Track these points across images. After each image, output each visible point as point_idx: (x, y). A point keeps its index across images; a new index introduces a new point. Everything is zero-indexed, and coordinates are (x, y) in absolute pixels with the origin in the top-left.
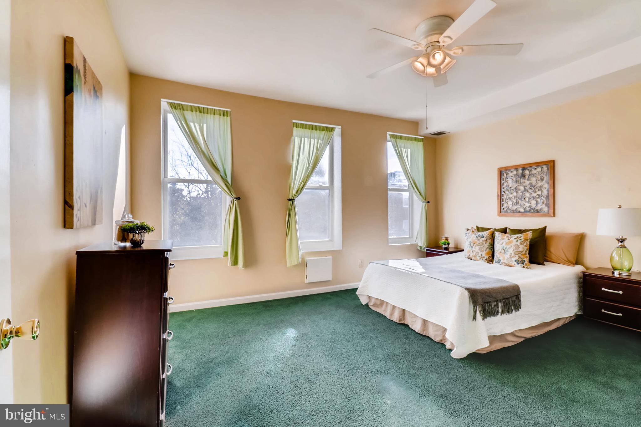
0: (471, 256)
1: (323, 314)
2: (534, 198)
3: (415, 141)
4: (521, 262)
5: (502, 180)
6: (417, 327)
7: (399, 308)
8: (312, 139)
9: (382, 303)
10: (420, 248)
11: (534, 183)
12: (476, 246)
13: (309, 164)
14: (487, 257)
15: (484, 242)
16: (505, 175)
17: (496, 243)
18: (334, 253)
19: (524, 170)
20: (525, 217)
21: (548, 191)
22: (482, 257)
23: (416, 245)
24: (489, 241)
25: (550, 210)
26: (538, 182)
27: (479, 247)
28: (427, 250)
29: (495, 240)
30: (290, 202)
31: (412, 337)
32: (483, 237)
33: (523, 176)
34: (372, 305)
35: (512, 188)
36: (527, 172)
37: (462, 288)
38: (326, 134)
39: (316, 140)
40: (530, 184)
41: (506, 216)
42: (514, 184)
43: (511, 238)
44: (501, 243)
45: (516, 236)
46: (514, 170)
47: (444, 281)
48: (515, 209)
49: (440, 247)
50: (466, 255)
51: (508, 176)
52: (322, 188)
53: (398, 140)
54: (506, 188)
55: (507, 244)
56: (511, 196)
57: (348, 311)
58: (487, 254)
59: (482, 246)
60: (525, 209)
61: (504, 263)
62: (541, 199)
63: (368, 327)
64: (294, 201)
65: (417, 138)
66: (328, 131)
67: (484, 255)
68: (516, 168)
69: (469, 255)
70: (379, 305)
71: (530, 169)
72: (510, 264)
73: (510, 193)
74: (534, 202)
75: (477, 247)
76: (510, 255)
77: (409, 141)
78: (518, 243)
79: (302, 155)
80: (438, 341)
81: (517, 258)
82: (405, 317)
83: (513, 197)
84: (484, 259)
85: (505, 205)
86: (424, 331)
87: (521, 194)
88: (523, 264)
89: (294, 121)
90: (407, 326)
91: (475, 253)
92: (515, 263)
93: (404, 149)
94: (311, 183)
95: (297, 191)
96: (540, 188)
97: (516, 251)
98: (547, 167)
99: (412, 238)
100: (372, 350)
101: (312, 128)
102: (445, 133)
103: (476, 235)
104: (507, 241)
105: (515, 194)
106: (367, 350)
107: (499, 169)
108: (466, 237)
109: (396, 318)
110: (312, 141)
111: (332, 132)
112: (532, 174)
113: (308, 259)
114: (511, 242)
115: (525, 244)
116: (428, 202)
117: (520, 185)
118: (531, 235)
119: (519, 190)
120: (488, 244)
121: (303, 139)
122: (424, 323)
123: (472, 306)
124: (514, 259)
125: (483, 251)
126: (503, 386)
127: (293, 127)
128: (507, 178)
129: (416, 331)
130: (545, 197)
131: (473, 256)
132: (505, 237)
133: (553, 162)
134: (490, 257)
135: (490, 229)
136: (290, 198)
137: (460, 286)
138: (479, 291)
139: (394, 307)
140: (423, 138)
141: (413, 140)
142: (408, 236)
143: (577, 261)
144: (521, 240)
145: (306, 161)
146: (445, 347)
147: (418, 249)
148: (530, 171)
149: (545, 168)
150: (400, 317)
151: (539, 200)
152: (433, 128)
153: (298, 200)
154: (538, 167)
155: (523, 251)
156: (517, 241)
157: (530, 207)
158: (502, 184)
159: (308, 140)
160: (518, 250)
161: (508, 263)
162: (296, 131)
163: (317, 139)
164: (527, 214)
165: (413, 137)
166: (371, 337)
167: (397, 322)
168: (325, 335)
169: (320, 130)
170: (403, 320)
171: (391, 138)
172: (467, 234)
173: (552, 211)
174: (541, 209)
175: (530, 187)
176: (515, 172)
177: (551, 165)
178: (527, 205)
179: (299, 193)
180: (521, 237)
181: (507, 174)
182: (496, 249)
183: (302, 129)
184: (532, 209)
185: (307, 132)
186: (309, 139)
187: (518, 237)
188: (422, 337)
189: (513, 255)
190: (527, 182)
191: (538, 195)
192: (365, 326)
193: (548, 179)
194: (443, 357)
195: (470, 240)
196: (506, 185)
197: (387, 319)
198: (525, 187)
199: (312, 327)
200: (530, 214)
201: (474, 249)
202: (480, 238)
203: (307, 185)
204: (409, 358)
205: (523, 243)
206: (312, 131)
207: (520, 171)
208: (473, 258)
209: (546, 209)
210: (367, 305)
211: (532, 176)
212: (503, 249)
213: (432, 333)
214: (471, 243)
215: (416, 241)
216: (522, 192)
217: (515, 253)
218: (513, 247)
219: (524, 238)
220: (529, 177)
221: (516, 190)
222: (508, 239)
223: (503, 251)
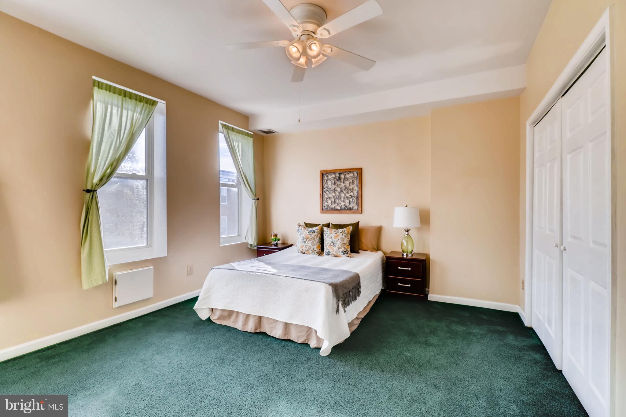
0: (304, 251)
1: (153, 346)
2: (347, 198)
3: (246, 136)
4: (345, 252)
5: (323, 182)
6: (278, 333)
7: (255, 316)
8: (124, 110)
9: (230, 313)
10: (250, 246)
11: (348, 186)
12: (308, 241)
13: (120, 143)
14: (318, 250)
15: (315, 237)
16: (326, 177)
17: (325, 237)
18: (155, 262)
19: (340, 174)
20: (341, 213)
21: (358, 192)
22: (314, 251)
23: (247, 244)
24: (319, 236)
25: (359, 208)
26: (351, 184)
27: (312, 241)
28: (258, 248)
29: (324, 235)
30: (88, 194)
31: (275, 345)
32: (315, 232)
33: (340, 179)
34: (216, 318)
35: (331, 189)
36: (342, 176)
37: (326, 284)
38: (144, 107)
39: (130, 113)
40: (345, 186)
41: (326, 213)
42: (333, 185)
43: (338, 232)
44: (330, 237)
45: (341, 230)
46: (333, 174)
47: (307, 280)
48: (333, 207)
49: (270, 244)
50: (299, 250)
51: (328, 178)
52: (134, 177)
53: (230, 132)
54: (326, 189)
55: (335, 237)
56: (330, 196)
57: (187, 332)
58: (318, 247)
59: (313, 241)
60: (341, 207)
61: (333, 254)
62: (353, 199)
63: (222, 348)
64: (95, 192)
65: (247, 133)
66: (148, 104)
67: (315, 249)
68: (334, 172)
69: (303, 250)
70: (226, 317)
71: (345, 174)
72: (337, 255)
73: (330, 193)
74: (347, 201)
75: (310, 242)
76: (338, 247)
77: (240, 135)
78: (343, 236)
79: (108, 128)
80: (301, 342)
81: (343, 249)
82: (261, 324)
83: (332, 197)
84: (315, 252)
85: (326, 204)
86: (285, 335)
87: (338, 194)
88: (347, 254)
89: (94, 77)
90: (264, 334)
91: (308, 247)
92: (342, 253)
93: (236, 143)
94: (122, 171)
95: (101, 180)
96: (352, 190)
97: (342, 243)
98: (357, 173)
99: (241, 236)
100: (242, 376)
101: (125, 94)
102: (274, 133)
103: (308, 230)
104: (335, 235)
105: (333, 194)
106: (235, 379)
107: (321, 171)
108: (300, 233)
109: (250, 327)
110: (125, 112)
111: (153, 106)
112: (346, 178)
113: (117, 274)
114: (338, 236)
115: (348, 237)
116: (258, 199)
117: (338, 187)
118: (351, 229)
119: (337, 191)
120: (318, 238)
121: (109, 107)
122: (286, 326)
123: (335, 300)
124: (341, 250)
125: (315, 245)
126: (373, 371)
127: (94, 86)
128: (327, 180)
129: (277, 337)
130: (355, 197)
131: (306, 250)
132: (333, 232)
133: (361, 169)
134: (320, 250)
135: (319, 225)
136: (89, 187)
137: (323, 282)
138: (339, 285)
139: (248, 316)
140: (252, 133)
141: (244, 135)
142: (237, 235)
143: (377, 248)
144: (345, 233)
145: (115, 138)
146: (310, 347)
147: (249, 247)
148: (345, 175)
149: (356, 174)
150: (255, 325)
151: (351, 200)
152: (263, 125)
153: (100, 192)
154: (351, 173)
155: (347, 243)
156: (343, 235)
157: (345, 205)
158: (323, 185)
159: (118, 111)
160: (344, 242)
161: (336, 254)
162: (97, 94)
163: (131, 111)
164: (343, 211)
165: (244, 131)
166: (232, 360)
167: (253, 331)
168: (170, 376)
169: (136, 100)
170: (259, 328)
171: (223, 128)
172: (300, 230)
173: (360, 209)
174: (353, 207)
175: (345, 188)
176: (333, 176)
177: (359, 172)
178: (343, 203)
179: (104, 182)
180: (345, 231)
181: (327, 177)
182: (325, 243)
183: (108, 92)
184: (346, 207)
185: (116, 99)
186: (120, 109)
187: (343, 231)
188: (284, 342)
189: (340, 247)
190: (343, 185)
191: (350, 195)
192: (218, 347)
193: (357, 183)
194: (314, 359)
195: (303, 235)
196: (327, 186)
197: (239, 332)
198: (341, 188)
199: (145, 370)
200: (345, 211)
201: (307, 244)
202: (311, 233)
203: (117, 172)
204: (285, 372)
205: (346, 236)
206: (124, 98)
207: (337, 175)
208: (306, 252)
209: (356, 207)
210: (209, 319)
211: (346, 180)
212: (332, 242)
213: (294, 336)
214: (304, 238)
215: (245, 240)
216: (339, 193)
217: (341, 245)
218: (339, 240)
219: (347, 232)
220: (344, 180)
221: (335, 190)
222: (336, 234)
223: (332, 244)
